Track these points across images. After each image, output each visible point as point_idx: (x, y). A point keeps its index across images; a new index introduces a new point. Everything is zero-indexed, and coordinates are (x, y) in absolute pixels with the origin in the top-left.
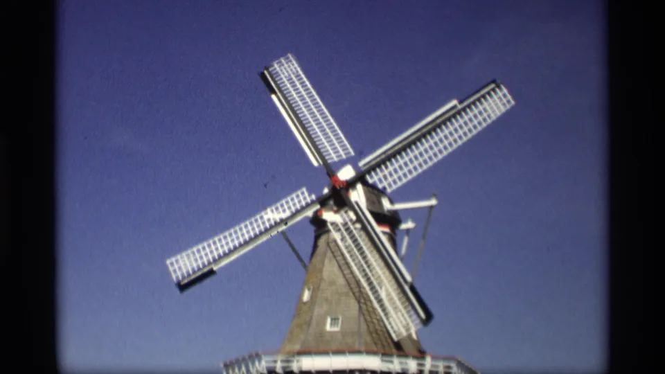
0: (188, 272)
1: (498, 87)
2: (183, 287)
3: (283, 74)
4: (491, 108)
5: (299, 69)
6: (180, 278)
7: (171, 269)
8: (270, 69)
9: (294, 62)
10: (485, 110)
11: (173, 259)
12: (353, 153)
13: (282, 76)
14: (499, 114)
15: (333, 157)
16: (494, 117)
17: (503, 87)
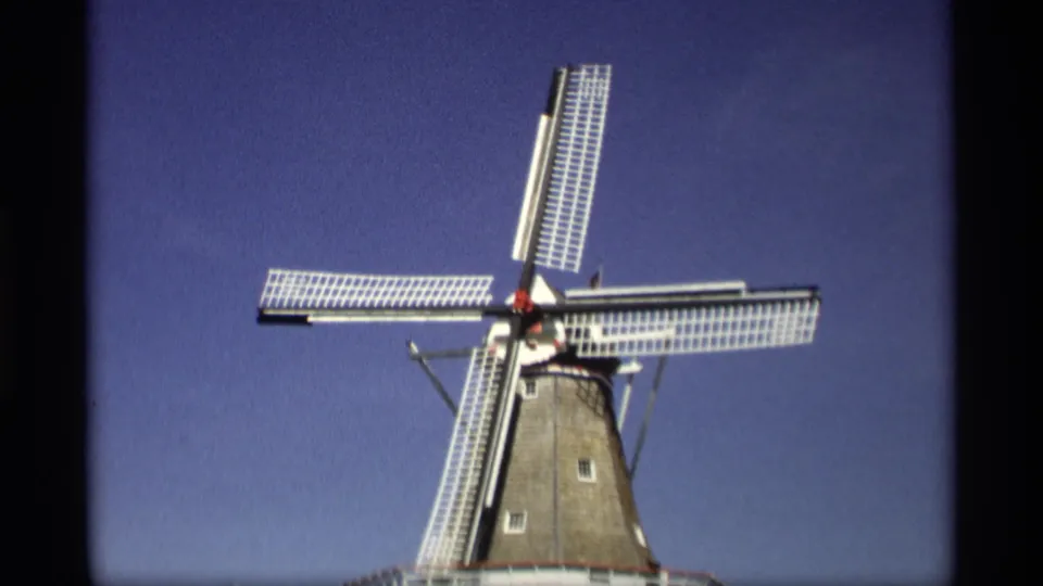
0: (282, 301)
1: (811, 300)
2: (264, 319)
3: (584, 90)
4: (780, 326)
5: (606, 96)
6: (269, 304)
7: (268, 284)
8: (574, 73)
9: (608, 81)
10: (771, 324)
11: (279, 272)
12: (576, 270)
13: (580, 93)
14: (782, 343)
15: (547, 260)
16: (773, 343)
17: (817, 304)
